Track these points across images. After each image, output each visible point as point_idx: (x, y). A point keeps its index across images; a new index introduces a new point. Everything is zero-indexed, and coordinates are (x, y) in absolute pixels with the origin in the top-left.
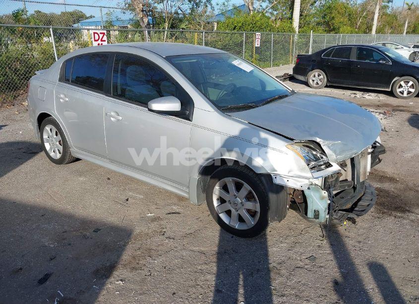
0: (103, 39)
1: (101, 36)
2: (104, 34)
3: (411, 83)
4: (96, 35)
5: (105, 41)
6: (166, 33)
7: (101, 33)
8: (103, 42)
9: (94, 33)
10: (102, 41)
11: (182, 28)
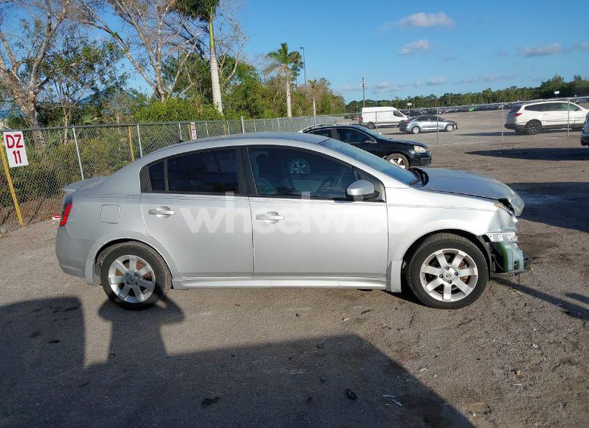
0: (19, 144)
1: (16, 139)
2: (19, 136)
3: (400, 160)
4: (10, 139)
5: (22, 146)
6: (66, 132)
7: (16, 136)
8: (19, 149)
9: (7, 136)
10: (18, 146)
11: (87, 124)
